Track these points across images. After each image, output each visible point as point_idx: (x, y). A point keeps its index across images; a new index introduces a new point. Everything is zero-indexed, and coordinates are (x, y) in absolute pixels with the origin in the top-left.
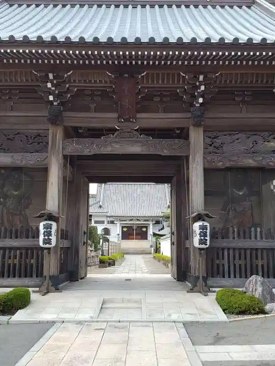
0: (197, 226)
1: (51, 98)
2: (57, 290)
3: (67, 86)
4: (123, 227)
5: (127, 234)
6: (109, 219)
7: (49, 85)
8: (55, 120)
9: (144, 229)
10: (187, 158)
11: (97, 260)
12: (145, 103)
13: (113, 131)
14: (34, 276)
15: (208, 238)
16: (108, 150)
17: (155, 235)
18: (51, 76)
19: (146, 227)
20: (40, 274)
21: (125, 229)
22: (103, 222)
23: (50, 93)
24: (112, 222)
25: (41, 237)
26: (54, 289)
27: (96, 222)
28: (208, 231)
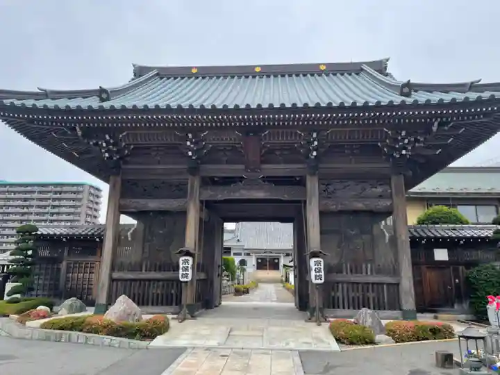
0: (312, 262)
1: (190, 153)
2: (193, 317)
3: (204, 143)
4: (257, 259)
5: (261, 265)
6: (246, 252)
7: (188, 143)
8: (193, 171)
9: (276, 261)
10: (305, 202)
11: (232, 289)
12: (268, 156)
13: (241, 179)
14: (174, 304)
15: (323, 274)
16: (237, 196)
17: (285, 266)
18: (190, 135)
19: (278, 259)
20: (179, 302)
21: (260, 261)
22: (240, 254)
23: (189, 149)
24: (248, 254)
25: (181, 272)
26: (189, 316)
27: (235, 254)
28: (322, 267)
